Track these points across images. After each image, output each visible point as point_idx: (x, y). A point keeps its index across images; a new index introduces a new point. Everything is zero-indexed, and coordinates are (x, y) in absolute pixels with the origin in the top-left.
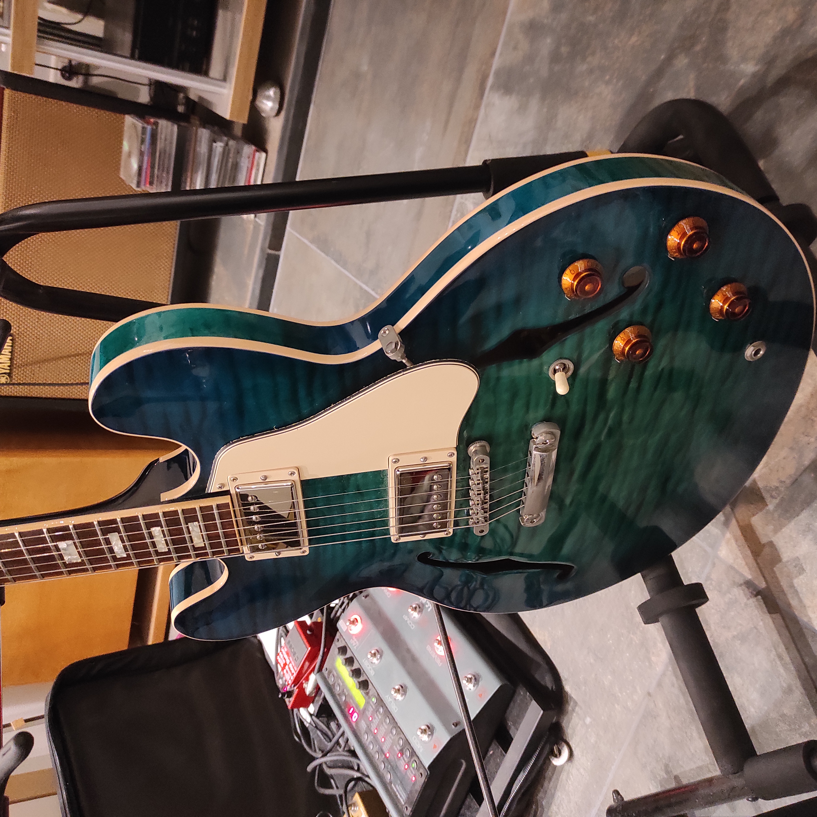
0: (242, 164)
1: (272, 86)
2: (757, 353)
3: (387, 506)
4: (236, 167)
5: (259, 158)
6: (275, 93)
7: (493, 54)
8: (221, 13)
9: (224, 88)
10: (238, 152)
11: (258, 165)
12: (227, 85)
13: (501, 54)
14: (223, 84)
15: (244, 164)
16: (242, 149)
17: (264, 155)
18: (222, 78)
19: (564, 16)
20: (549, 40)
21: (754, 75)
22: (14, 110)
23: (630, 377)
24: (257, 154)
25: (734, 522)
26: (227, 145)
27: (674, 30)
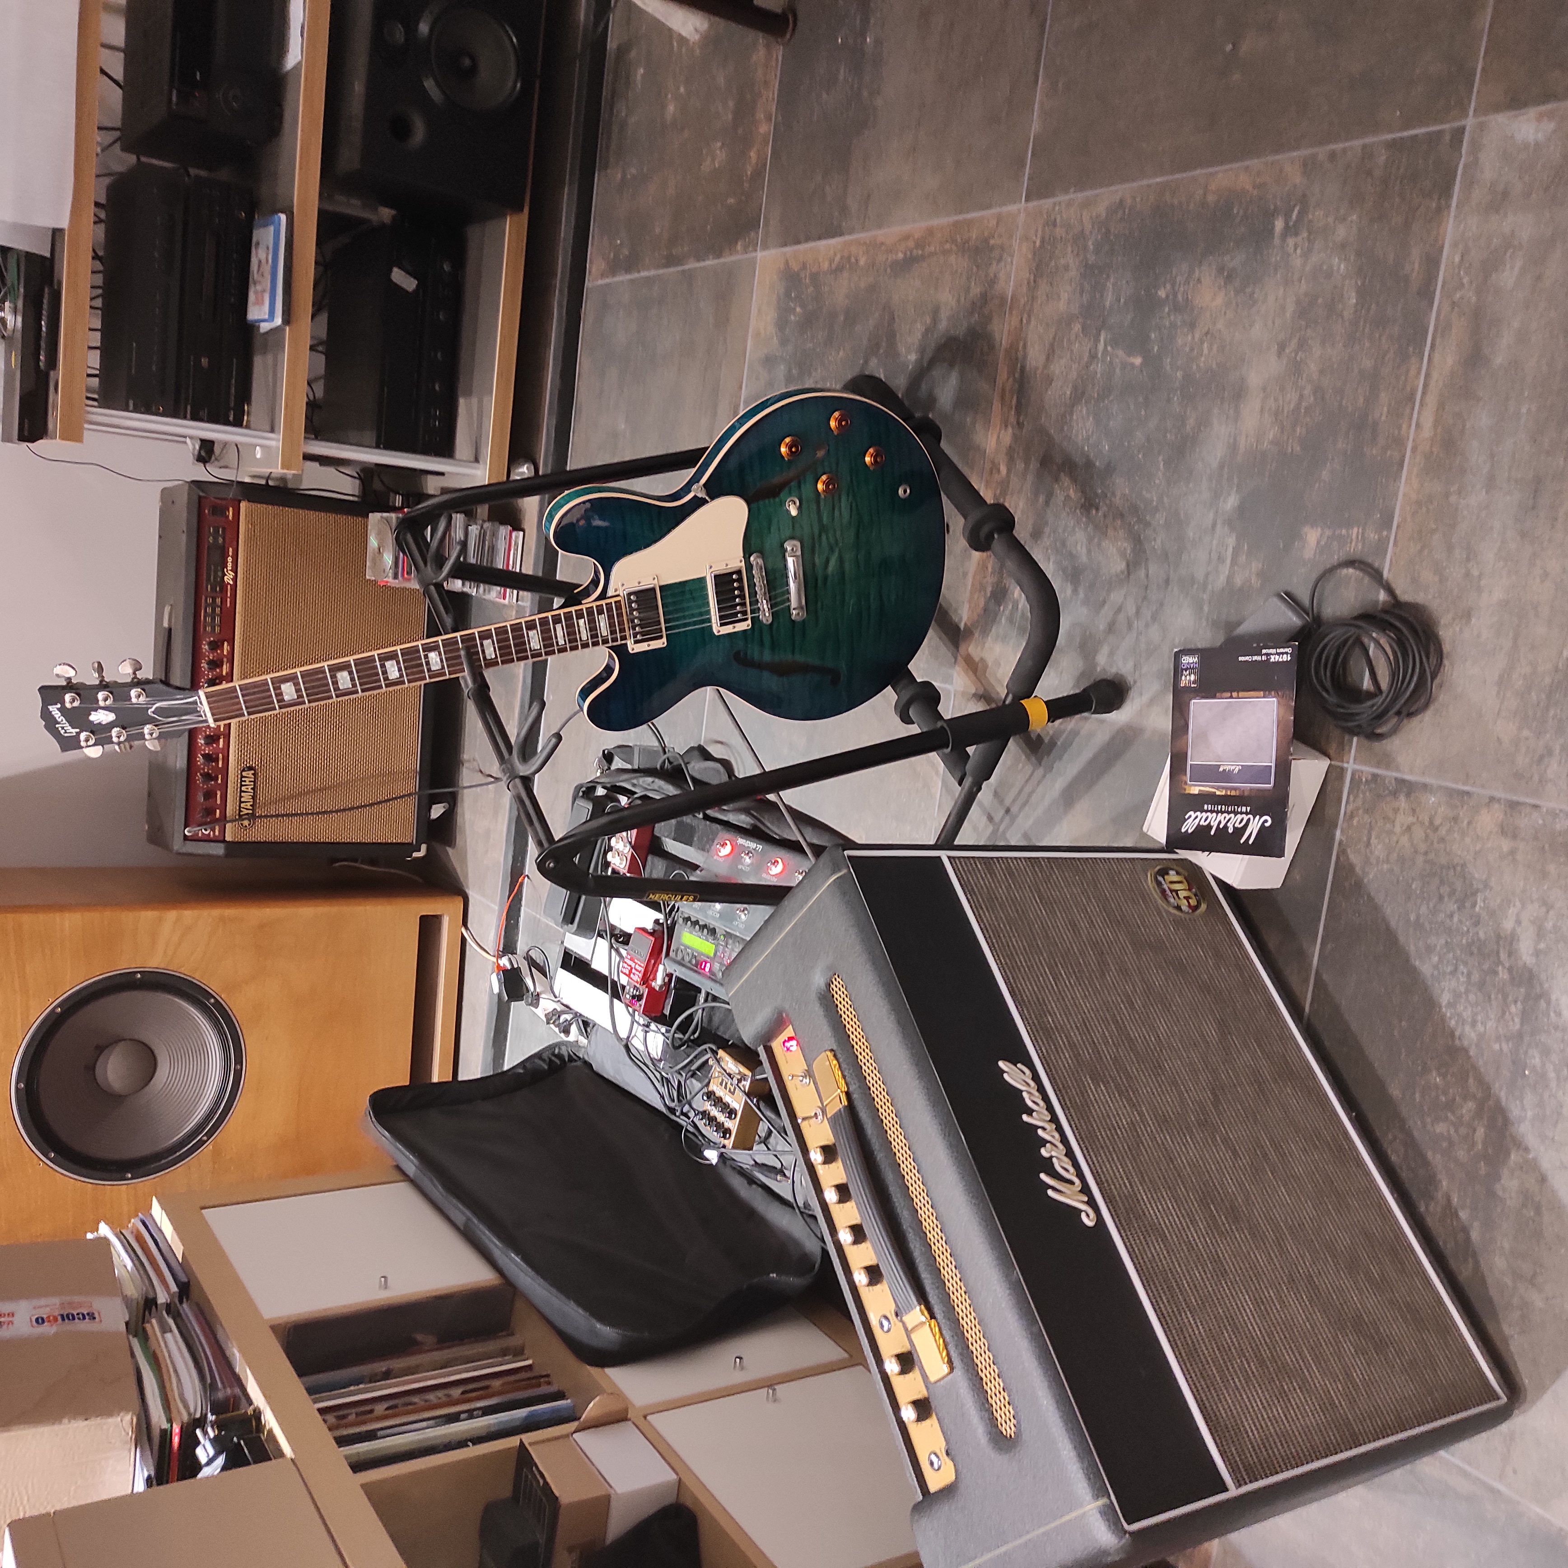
0: (499, 546)
1: (526, 462)
2: (905, 491)
3: (709, 606)
4: (493, 549)
5: (517, 537)
6: (527, 468)
7: (741, 388)
8: (462, 401)
9: (478, 469)
10: (494, 534)
11: (516, 544)
12: (481, 466)
13: (746, 386)
14: (476, 465)
15: (501, 546)
16: (498, 531)
17: (521, 533)
18: (472, 459)
19: (790, 348)
20: (782, 367)
21: (916, 360)
22: (251, 522)
23: (834, 509)
24: (514, 534)
25: (959, 658)
26: (482, 527)
27: (865, 342)
